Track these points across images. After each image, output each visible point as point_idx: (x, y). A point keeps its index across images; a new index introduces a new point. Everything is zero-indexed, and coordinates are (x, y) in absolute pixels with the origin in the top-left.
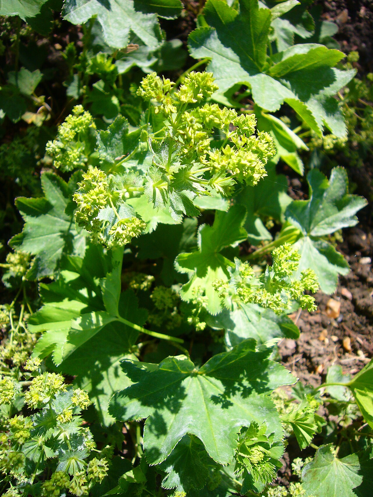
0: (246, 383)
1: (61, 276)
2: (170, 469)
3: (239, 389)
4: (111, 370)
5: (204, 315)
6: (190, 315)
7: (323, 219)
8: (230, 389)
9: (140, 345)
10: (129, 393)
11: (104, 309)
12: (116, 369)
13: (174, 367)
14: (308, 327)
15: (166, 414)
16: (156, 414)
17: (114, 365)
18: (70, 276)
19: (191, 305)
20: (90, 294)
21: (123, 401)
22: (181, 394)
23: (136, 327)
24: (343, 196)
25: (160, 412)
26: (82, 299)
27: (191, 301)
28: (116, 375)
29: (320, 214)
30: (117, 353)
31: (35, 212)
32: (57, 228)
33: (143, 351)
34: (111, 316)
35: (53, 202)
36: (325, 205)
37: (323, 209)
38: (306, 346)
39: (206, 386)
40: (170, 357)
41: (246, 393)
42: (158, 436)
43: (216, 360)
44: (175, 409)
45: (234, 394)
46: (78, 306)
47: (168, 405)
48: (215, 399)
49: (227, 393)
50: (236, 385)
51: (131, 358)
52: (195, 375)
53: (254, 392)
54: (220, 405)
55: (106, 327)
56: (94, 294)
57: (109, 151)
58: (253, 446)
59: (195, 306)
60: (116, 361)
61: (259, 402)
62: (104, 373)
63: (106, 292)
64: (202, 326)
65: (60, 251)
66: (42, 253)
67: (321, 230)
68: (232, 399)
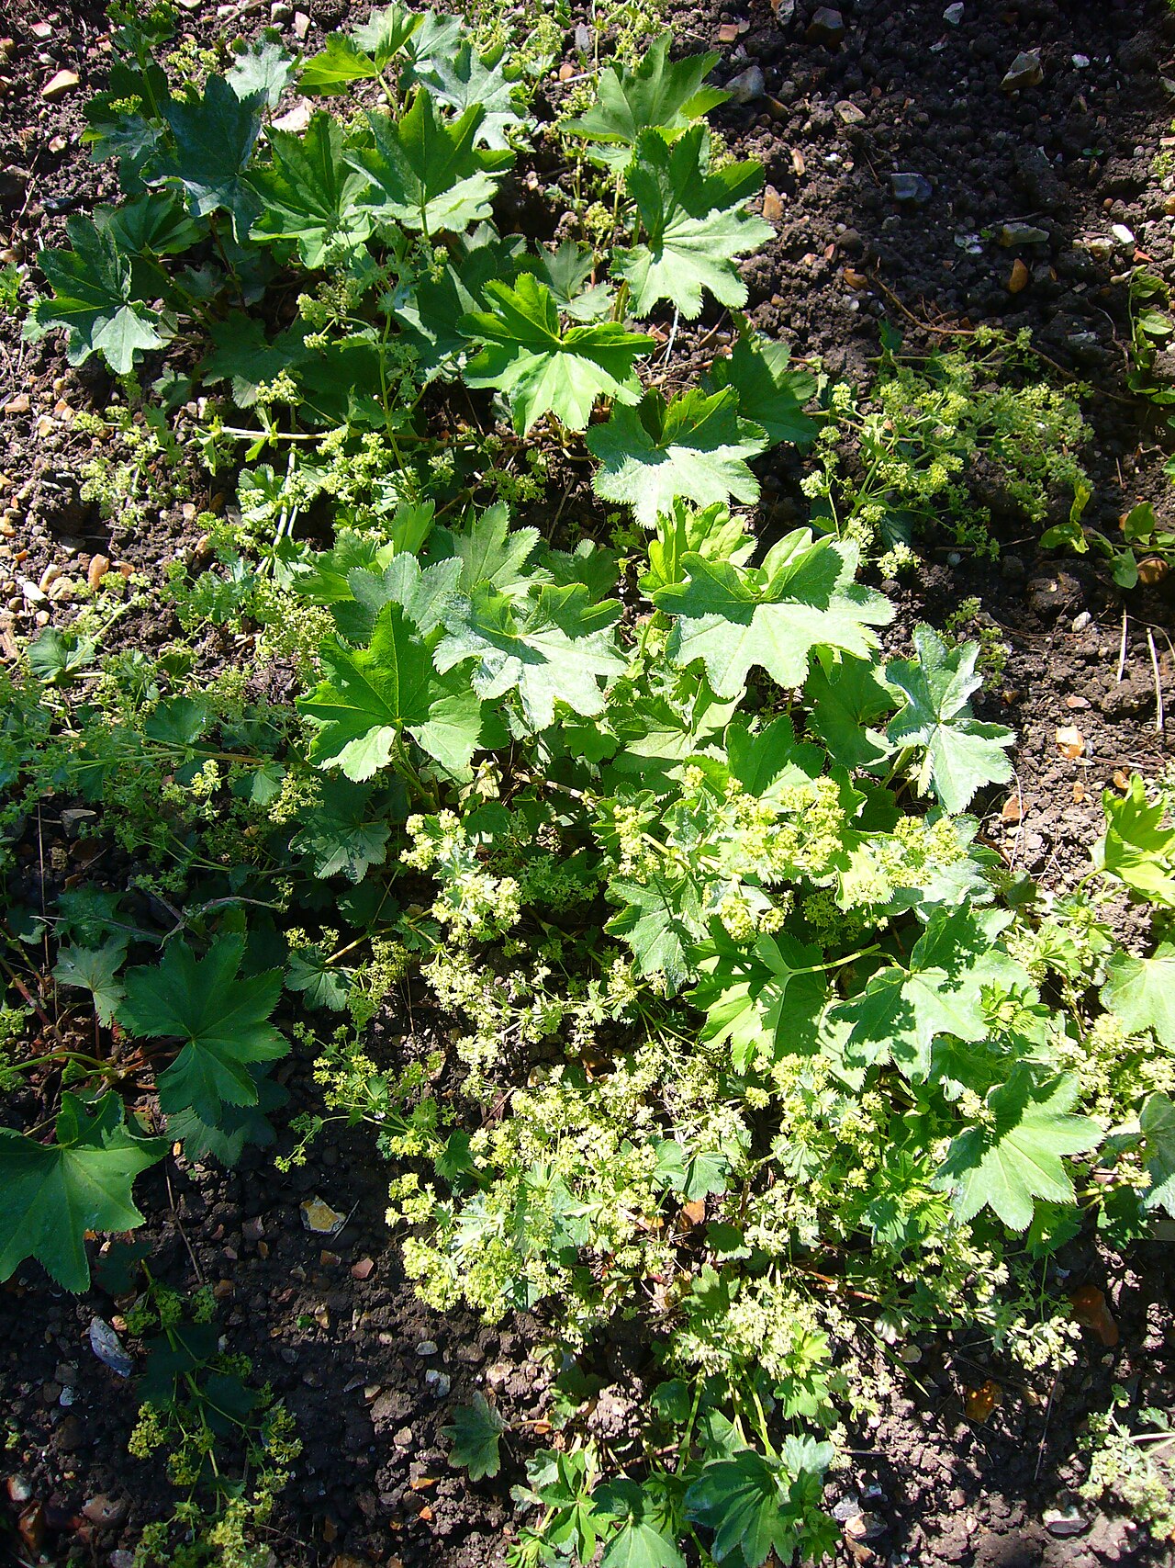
0: (965, 953)
1: (700, 972)
2: (943, 1080)
3: (961, 964)
4: (822, 1033)
5: (879, 909)
6: (863, 919)
7: (942, 693)
8: (952, 968)
9: (833, 983)
10: (856, 1038)
11: (773, 975)
12: (826, 1028)
13: (883, 984)
14: (1048, 796)
15: (905, 1036)
16: (895, 1041)
17: (821, 1026)
18: (709, 965)
19: (856, 910)
20: (743, 968)
21: (856, 1050)
22: (908, 1008)
23: (816, 969)
24: (946, 654)
25: (899, 1038)
26: (740, 979)
27: (854, 904)
28: (831, 1035)
29: (934, 692)
30: (816, 1012)
31: (628, 927)
32: (660, 924)
33: (840, 987)
34: (784, 976)
35: (638, 902)
36: (935, 677)
37: (934, 682)
38: (1062, 827)
39: (927, 981)
40: (871, 978)
41: (970, 963)
42: (911, 1061)
43: (919, 948)
44: (910, 1024)
45: (959, 971)
46: (742, 989)
47: (901, 1026)
48: (943, 989)
49: (952, 975)
50: (957, 961)
51: (834, 1003)
52: (908, 978)
53: (976, 956)
54: (951, 991)
55: (787, 990)
56: (749, 966)
57: (687, 841)
58: (998, 1006)
59: (862, 907)
60: (820, 1020)
61: (987, 963)
62: (817, 1041)
63: (765, 957)
64: (883, 922)
65: (679, 946)
66: (665, 961)
67: (946, 712)
68: (960, 978)
